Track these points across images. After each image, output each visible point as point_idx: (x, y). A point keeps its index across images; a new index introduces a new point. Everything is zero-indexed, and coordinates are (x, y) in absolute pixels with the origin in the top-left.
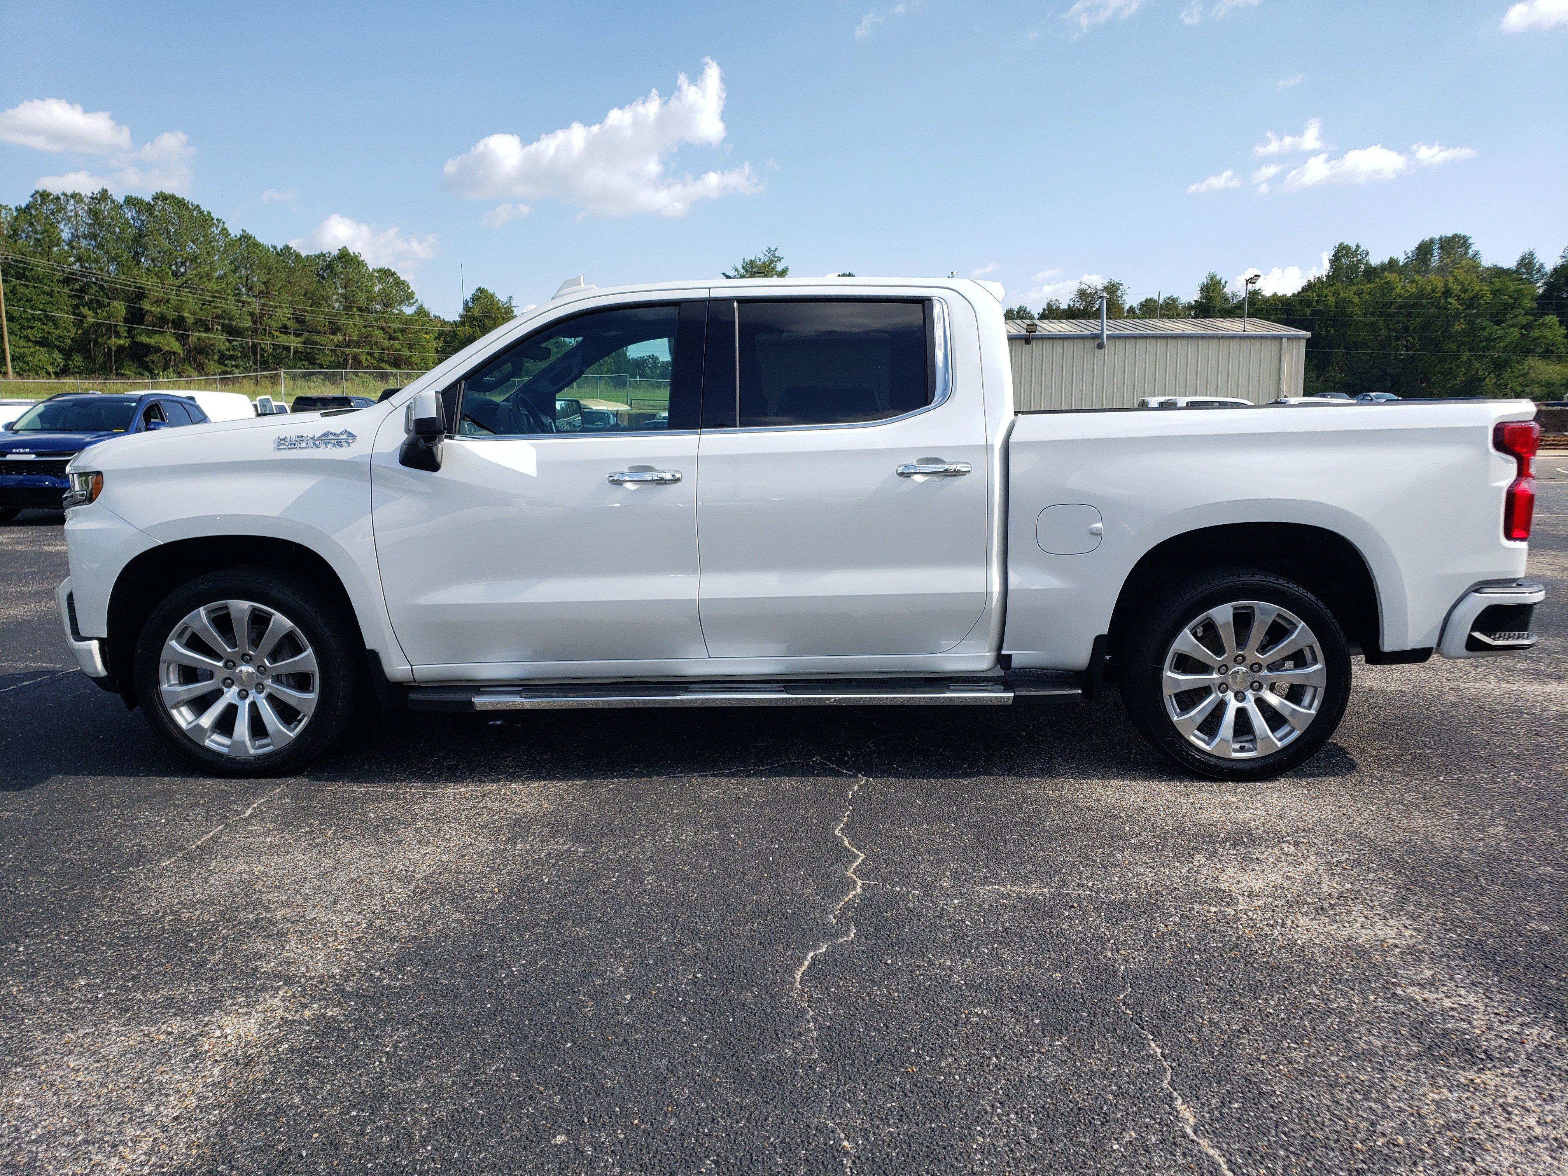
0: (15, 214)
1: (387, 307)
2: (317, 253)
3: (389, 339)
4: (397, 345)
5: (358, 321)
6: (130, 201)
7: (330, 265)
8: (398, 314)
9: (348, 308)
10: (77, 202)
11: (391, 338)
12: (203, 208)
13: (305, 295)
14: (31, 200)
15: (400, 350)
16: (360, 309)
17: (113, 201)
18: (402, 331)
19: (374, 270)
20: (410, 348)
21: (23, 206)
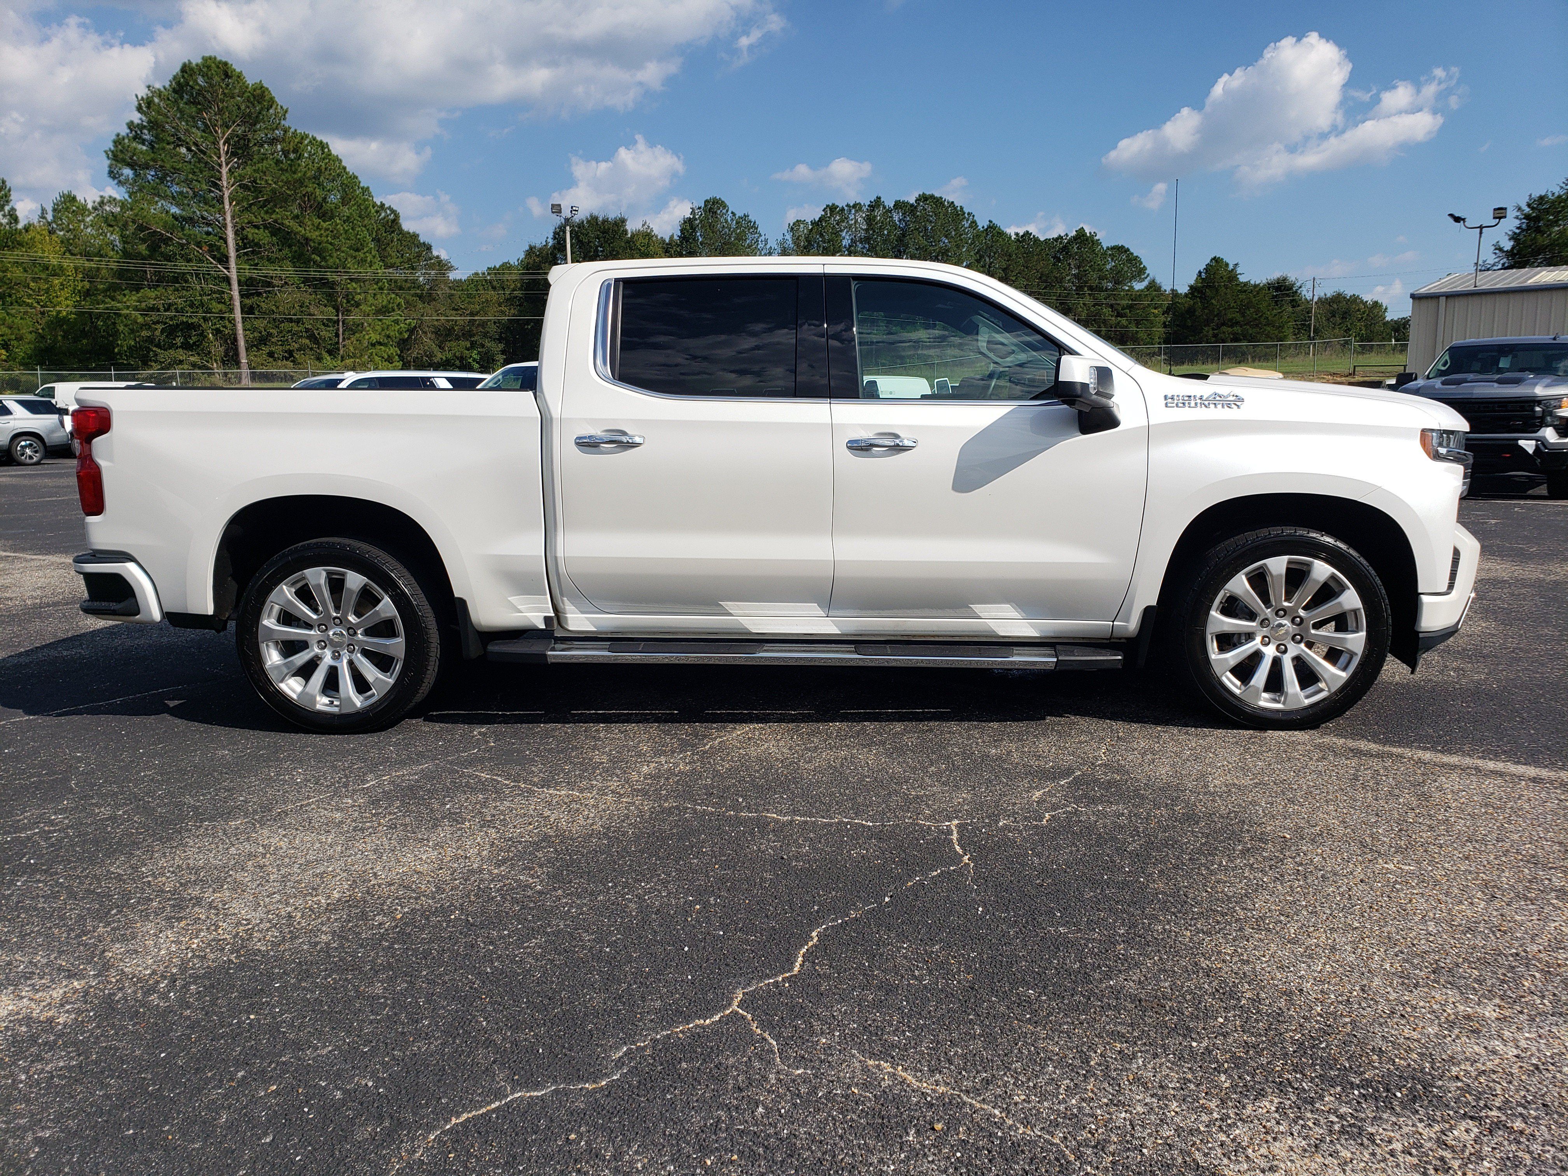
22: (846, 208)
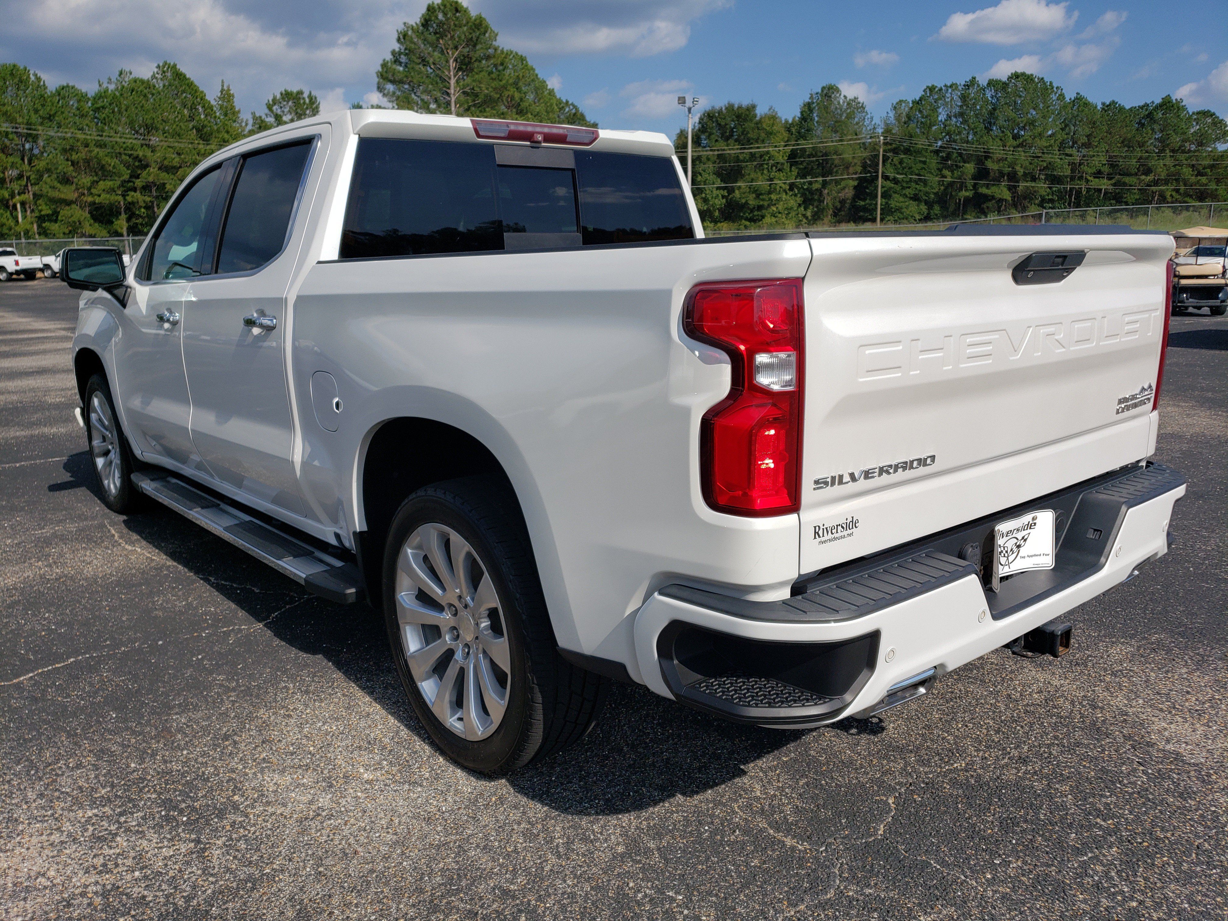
0: (911, 105)
1: (1201, 146)
2: (1142, 104)
3: (1197, 176)
4: (1204, 180)
5: (1169, 162)
6: (992, 83)
7: (1150, 113)
8: (1211, 151)
9: (1162, 151)
10: (953, 90)
11: (1200, 174)
12: (1046, 80)
13: (1123, 142)
14: (923, 93)
15: (1206, 185)
16: (1173, 151)
17: (979, 85)
18: (1212, 167)
19: (1193, 113)
20: (1218, 181)
21: (918, 99)
22: (943, 88)
